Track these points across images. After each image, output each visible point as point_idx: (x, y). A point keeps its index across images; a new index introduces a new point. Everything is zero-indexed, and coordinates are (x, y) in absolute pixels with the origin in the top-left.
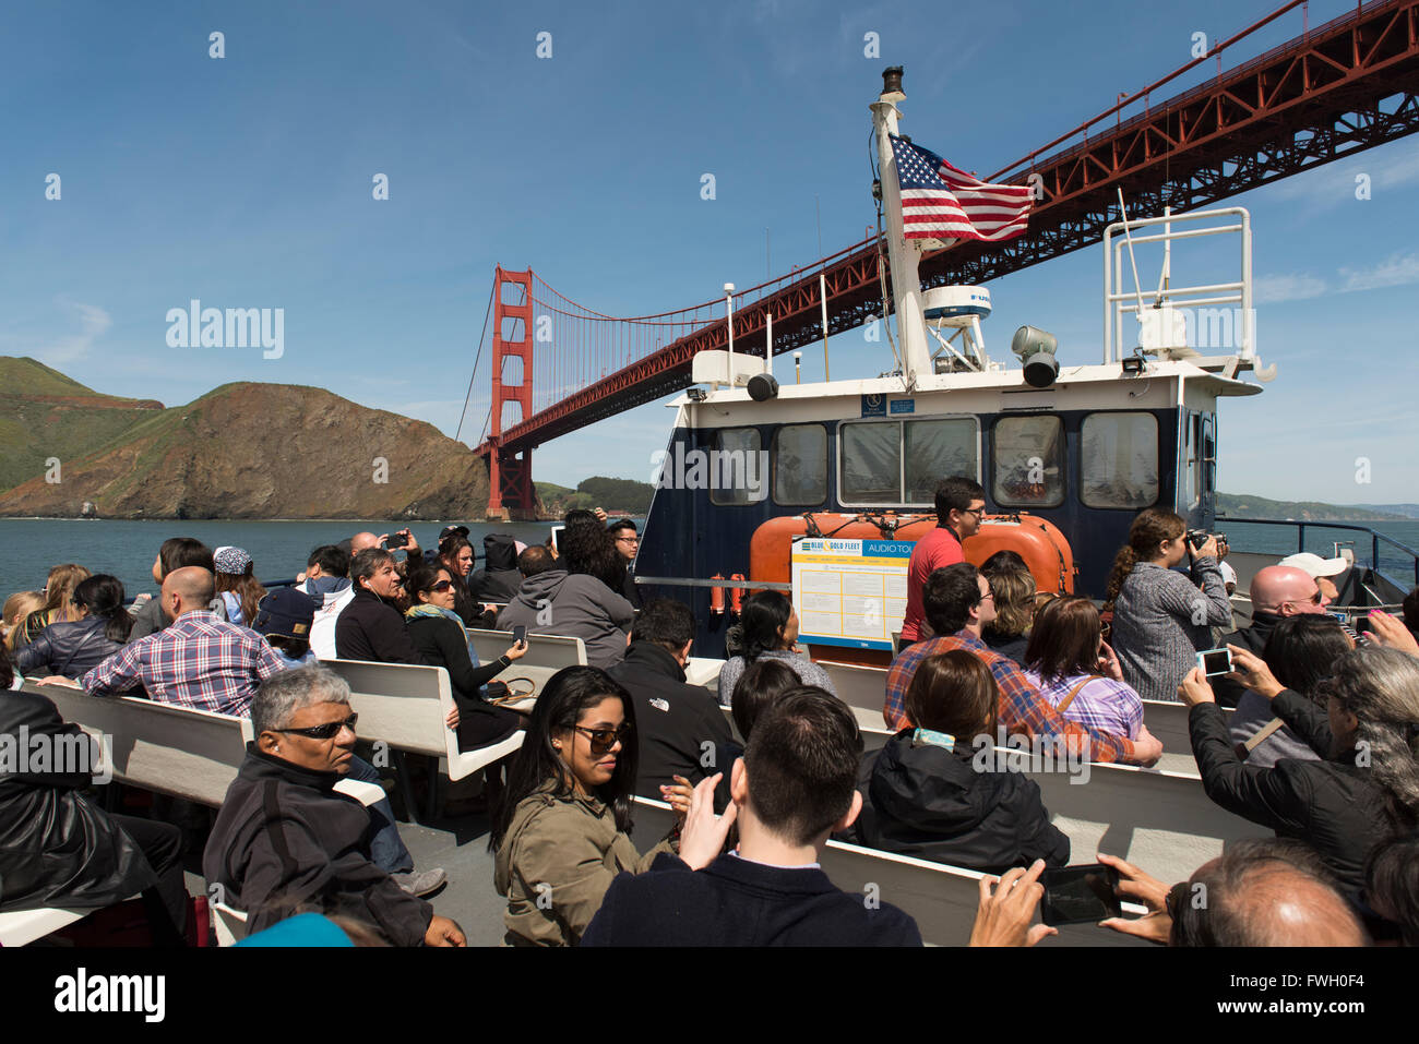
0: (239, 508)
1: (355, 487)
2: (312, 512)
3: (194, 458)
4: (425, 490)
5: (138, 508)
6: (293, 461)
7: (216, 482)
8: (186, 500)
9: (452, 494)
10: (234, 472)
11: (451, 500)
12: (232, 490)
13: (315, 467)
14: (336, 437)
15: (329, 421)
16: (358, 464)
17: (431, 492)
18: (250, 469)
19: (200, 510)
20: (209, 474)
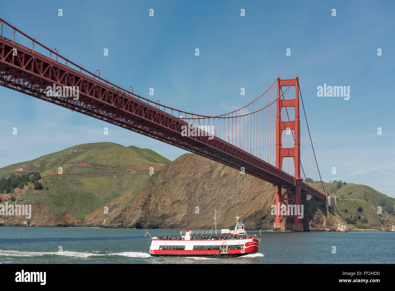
0: (169, 223)
1: (224, 211)
2: (202, 225)
3: (150, 196)
4: (248, 212)
5: (119, 222)
6: (202, 196)
7: (159, 208)
8: (141, 218)
9: (264, 214)
10: (170, 203)
11: (264, 218)
12: (167, 213)
13: (211, 199)
14: (224, 182)
15: (223, 173)
16: (231, 197)
17: (251, 213)
18: (179, 201)
19: (149, 223)
20: (157, 204)
